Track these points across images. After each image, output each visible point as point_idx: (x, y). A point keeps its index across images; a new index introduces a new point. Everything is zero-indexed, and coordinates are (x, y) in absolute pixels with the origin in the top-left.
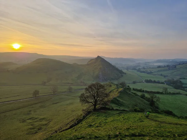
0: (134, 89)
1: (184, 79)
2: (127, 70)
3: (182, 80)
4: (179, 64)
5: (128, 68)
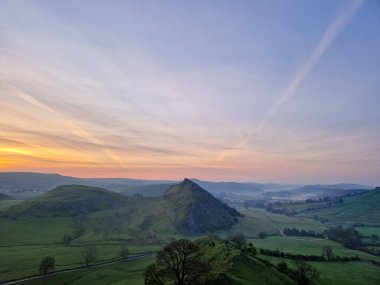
0: (263, 252)
1: (363, 226)
2: (246, 208)
3: (359, 229)
4: (348, 195)
5: (247, 204)
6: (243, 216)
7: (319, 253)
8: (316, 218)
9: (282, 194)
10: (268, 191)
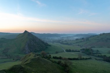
1: (94, 47)
2: (53, 43)
3: (92, 48)
4: (91, 37)
5: (54, 42)
6: (50, 46)
7: (76, 57)
8: (79, 45)
9: (68, 37)
10: (62, 37)
